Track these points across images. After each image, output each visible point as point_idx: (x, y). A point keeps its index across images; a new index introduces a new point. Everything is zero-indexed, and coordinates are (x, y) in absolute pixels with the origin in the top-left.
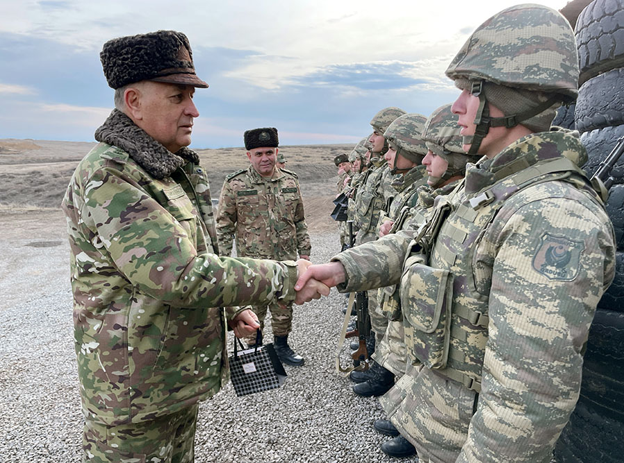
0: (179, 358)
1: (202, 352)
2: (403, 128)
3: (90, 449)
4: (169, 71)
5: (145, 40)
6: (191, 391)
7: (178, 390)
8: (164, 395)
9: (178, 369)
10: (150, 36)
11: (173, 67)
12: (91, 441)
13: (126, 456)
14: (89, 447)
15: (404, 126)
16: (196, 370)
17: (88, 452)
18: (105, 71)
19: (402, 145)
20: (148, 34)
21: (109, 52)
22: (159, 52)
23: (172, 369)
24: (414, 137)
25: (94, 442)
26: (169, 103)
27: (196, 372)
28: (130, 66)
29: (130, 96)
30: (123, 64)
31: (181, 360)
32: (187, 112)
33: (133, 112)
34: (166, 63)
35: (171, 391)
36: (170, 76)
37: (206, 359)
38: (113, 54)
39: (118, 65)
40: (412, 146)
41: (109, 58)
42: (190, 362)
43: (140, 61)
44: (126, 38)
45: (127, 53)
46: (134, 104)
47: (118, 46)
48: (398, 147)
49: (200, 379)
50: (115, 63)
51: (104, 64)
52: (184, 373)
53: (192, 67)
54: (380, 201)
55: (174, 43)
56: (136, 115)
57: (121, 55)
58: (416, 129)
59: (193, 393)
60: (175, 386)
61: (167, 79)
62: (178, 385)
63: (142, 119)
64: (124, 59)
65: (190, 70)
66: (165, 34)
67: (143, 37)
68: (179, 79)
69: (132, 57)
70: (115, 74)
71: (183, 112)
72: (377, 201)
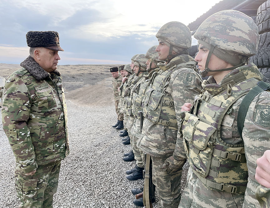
0: (46, 145)
1: (56, 143)
2: (218, 24)
3: (17, 177)
4: (51, 45)
5: (44, 34)
6: (52, 157)
7: (47, 156)
8: (41, 158)
9: (46, 149)
10: (45, 33)
11: (52, 44)
12: (17, 174)
13: (31, 178)
14: (17, 176)
15: (218, 22)
16: (53, 149)
17: (17, 178)
18: (27, 41)
19: (217, 43)
20: (45, 32)
21: (30, 36)
22: (48, 38)
23: (44, 149)
24: (232, 33)
25: (19, 174)
26: (51, 55)
27: (54, 150)
28: (37, 42)
29: (36, 52)
30: (35, 41)
31: (48, 146)
32: (56, 58)
33: (37, 58)
34: (50, 42)
35: (44, 157)
36: (51, 47)
37: (58, 146)
38: (32, 37)
39: (33, 41)
40: (229, 43)
41: (30, 38)
42: (51, 147)
43: (41, 41)
44: (37, 32)
45: (37, 37)
46: (38, 55)
47: (34, 35)
48: (212, 45)
49: (55, 153)
50: (32, 40)
51: (27, 39)
52: (48, 150)
53: (59, 44)
54: (168, 99)
55: (54, 35)
56: (37, 59)
57: (35, 38)
58: (234, 25)
59: (53, 158)
60: (45, 155)
61: (50, 47)
62: (46, 155)
63: (40, 60)
64: (35, 39)
65: (58, 45)
66: (51, 32)
67: (43, 33)
68: (54, 48)
69: (39, 39)
70: (31, 43)
71: (55, 59)
72: (165, 99)
